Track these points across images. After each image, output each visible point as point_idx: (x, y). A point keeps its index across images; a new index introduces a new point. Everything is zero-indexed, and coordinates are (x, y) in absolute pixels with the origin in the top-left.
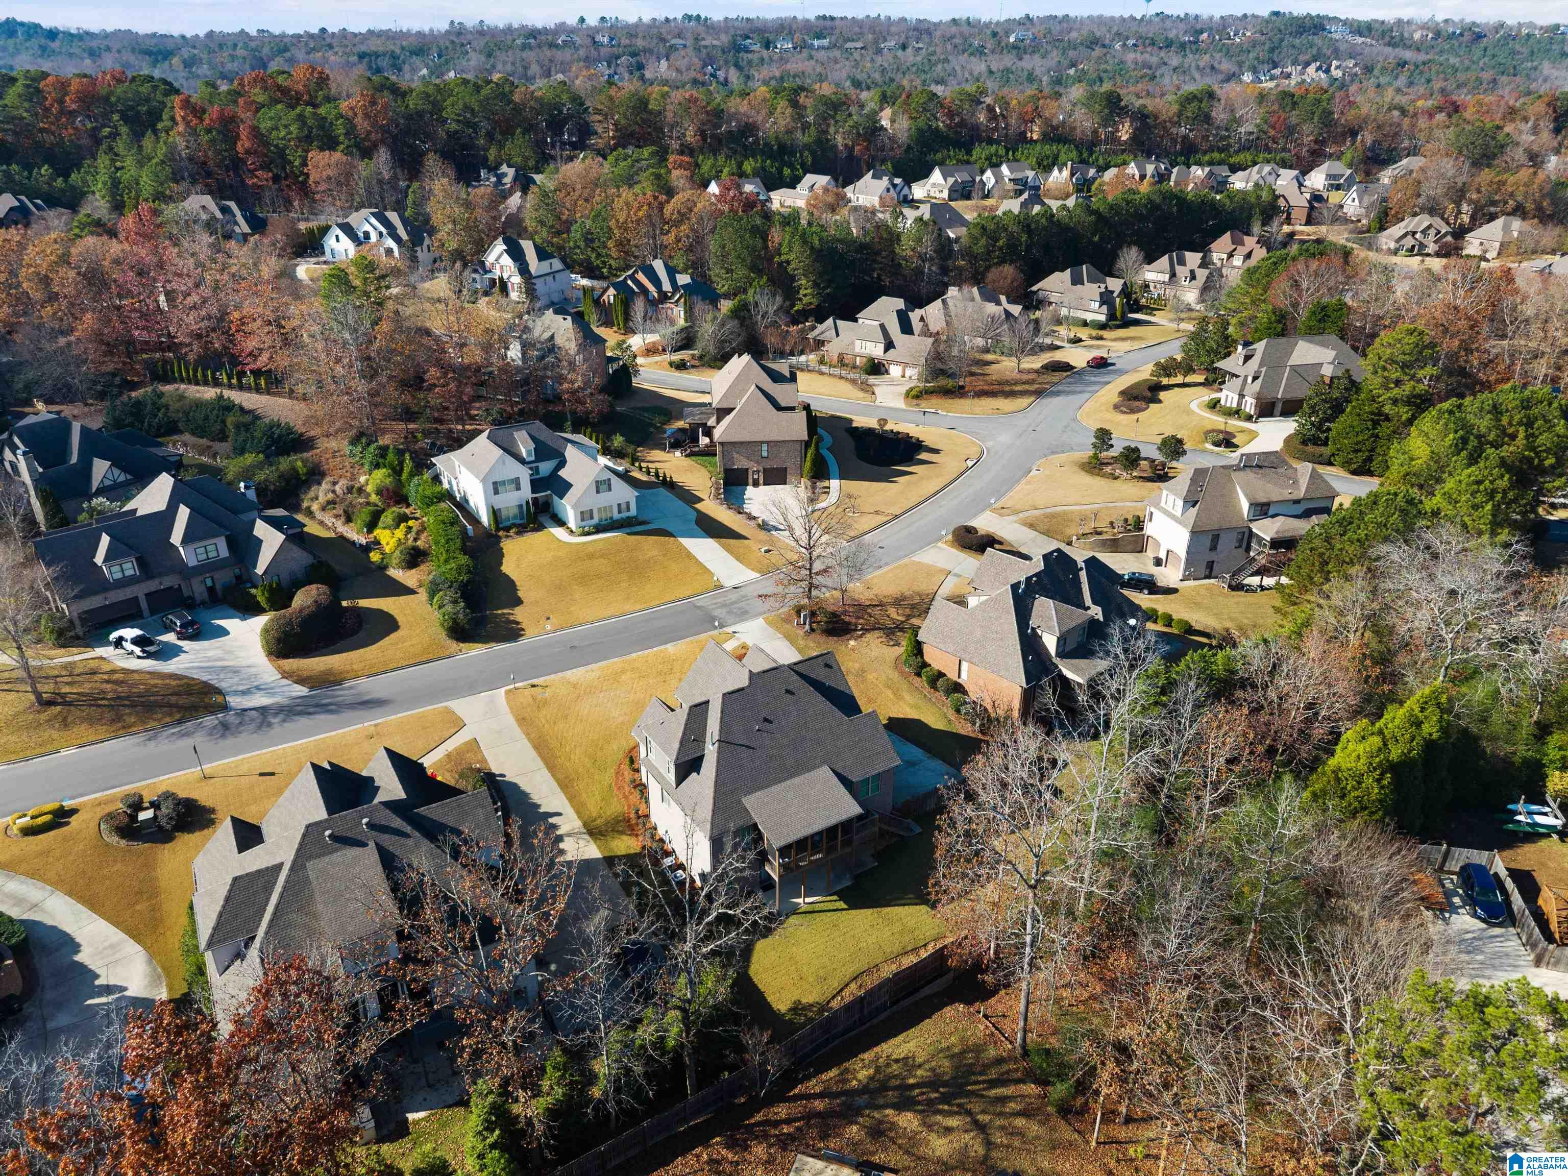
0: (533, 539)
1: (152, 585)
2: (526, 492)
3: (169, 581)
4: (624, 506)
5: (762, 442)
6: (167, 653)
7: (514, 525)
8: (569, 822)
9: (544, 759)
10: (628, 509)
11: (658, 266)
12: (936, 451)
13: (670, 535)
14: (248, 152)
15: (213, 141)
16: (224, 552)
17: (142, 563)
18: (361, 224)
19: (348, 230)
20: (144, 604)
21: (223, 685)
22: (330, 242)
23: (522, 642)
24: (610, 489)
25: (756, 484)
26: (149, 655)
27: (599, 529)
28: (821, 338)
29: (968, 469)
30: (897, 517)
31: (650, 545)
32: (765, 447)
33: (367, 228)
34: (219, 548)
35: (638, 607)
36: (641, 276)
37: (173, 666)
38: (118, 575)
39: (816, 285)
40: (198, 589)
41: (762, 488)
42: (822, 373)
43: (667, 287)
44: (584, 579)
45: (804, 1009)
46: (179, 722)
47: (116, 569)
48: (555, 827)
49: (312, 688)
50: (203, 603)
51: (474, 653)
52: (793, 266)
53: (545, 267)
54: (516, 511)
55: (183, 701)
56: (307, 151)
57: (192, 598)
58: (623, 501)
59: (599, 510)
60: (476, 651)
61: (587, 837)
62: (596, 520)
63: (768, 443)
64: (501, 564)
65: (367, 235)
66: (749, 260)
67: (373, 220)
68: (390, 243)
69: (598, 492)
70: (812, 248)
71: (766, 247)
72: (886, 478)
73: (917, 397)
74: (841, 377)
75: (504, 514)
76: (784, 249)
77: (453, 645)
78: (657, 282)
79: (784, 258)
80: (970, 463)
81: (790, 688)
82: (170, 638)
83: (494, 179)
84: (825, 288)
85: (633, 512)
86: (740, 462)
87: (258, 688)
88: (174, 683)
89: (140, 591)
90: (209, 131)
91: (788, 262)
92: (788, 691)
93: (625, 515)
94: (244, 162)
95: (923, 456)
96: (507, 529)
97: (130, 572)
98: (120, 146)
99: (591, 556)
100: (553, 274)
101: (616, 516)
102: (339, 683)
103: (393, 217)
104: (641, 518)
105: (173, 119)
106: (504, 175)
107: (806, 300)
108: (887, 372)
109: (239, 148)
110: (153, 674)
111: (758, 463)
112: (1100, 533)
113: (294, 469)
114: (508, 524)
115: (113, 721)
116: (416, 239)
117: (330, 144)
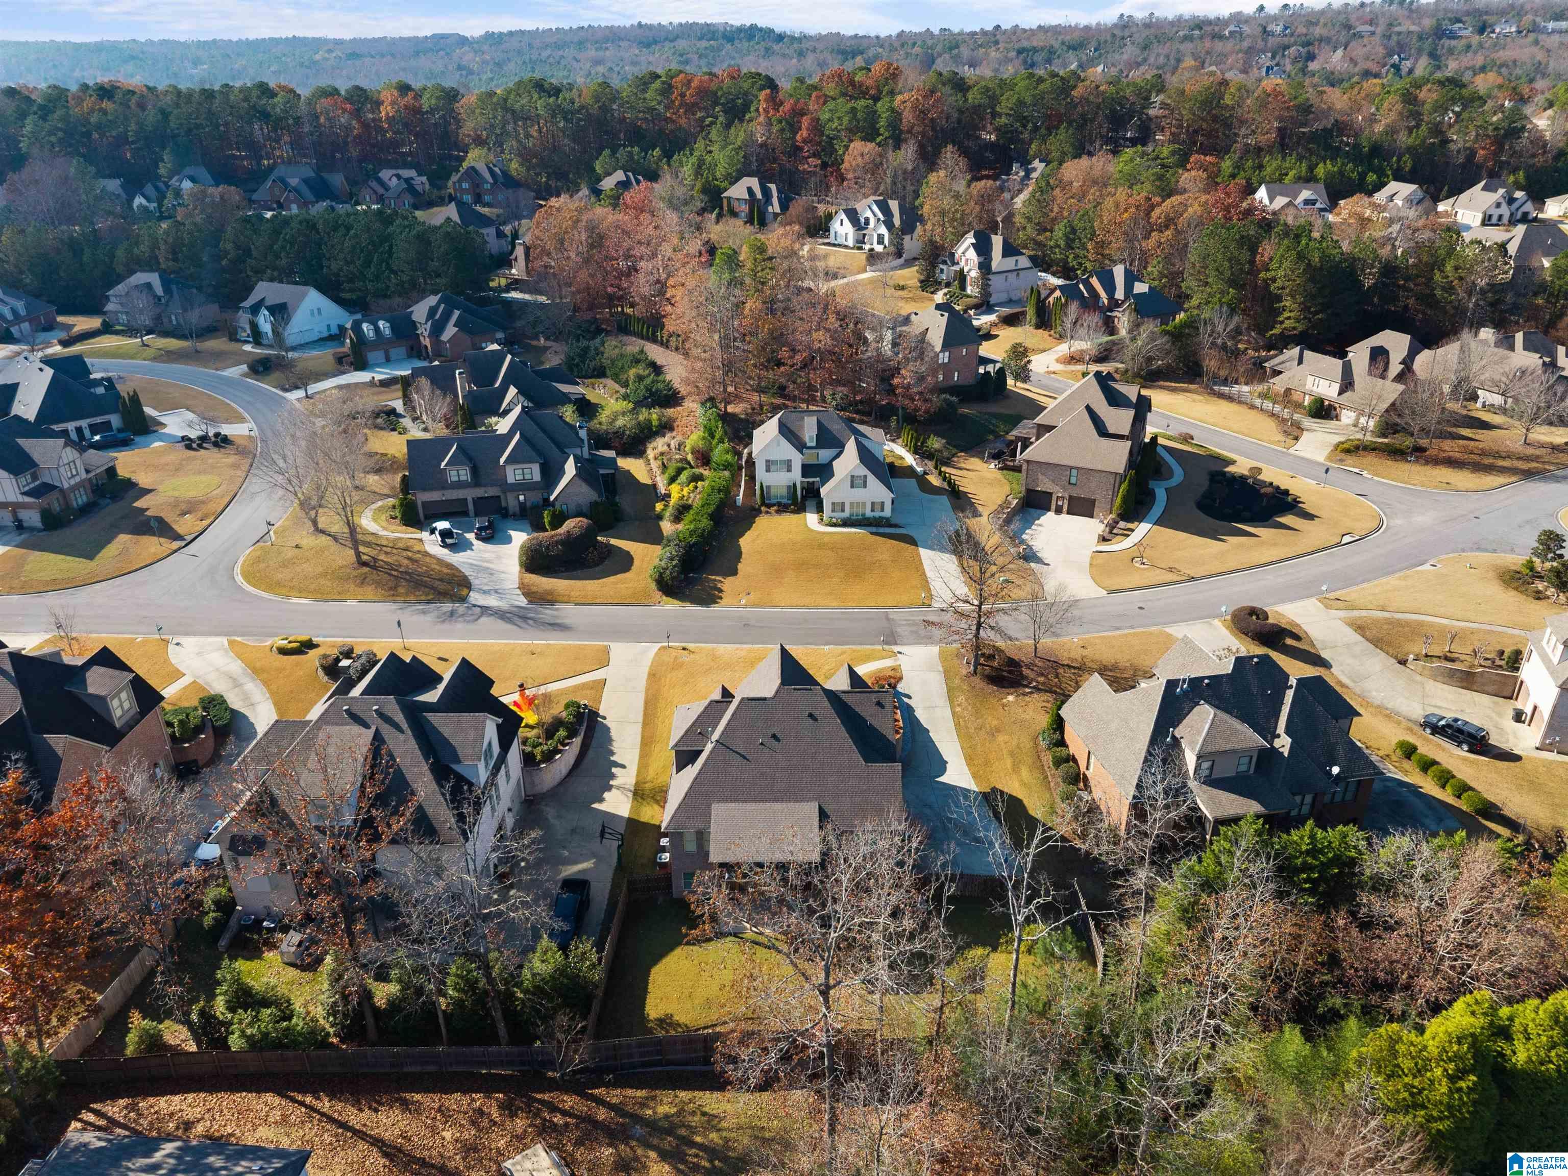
0: (789, 520)
1: (480, 492)
2: (796, 475)
3: (492, 492)
4: (878, 507)
5: (1071, 468)
6: (458, 546)
7: (779, 504)
8: (625, 778)
9: (646, 715)
10: (882, 510)
11: (1119, 272)
12: (1309, 517)
13: (912, 541)
14: (805, 141)
15: (782, 130)
16: (537, 477)
17: (475, 471)
18: (864, 211)
19: (853, 215)
20: (471, 507)
21: (475, 582)
22: (835, 226)
23: (715, 609)
24: (865, 486)
25: (1059, 511)
26: (445, 545)
27: (846, 523)
28: (1278, 368)
29: (1338, 545)
30: (1193, 579)
31: (885, 548)
32: (1074, 472)
33: (868, 214)
34: (534, 473)
35: (835, 604)
36: (1095, 281)
37: (458, 559)
38: (455, 479)
39: (1305, 308)
40: (512, 502)
41: (1064, 517)
42: (1253, 407)
43: (1120, 294)
44: (801, 566)
45: (670, 1024)
46: (429, 602)
47: (454, 473)
48: (613, 776)
49: (530, 602)
50: (514, 515)
51: (668, 607)
52: (1279, 283)
53: (1010, 263)
54: (784, 492)
55: (442, 587)
56: (851, 141)
57: (506, 509)
58: (877, 500)
59: (852, 504)
60: (671, 606)
61: (630, 795)
62: (846, 514)
63: (1077, 468)
64: (742, 535)
65: (867, 220)
66: (1228, 274)
67: (875, 208)
68: (883, 230)
69: (852, 486)
70: (1309, 265)
71: (1252, 262)
72: (1213, 535)
73: (1348, 451)
74: (1273, 415)
75: (773, 491)
76: (1274, 265)
77: (658, 595)
78: (1110, 287)
79: (1269, 275)
80: (1347, 539)
81: (816, 713)
82: (471, 536)
83: (1022, 174)
84: (1316, 313)
85: (887, 512)
86: (1044, 484)
87: (496, 591)
88: (445, 570)
89: (470, 494)
90: (780, 122)
91: (1274, 280)
92: (811, 715)
93: (877, 514)
94: (800, 149)
95: (1287, 519)
96: (769, 506)
97: (463, 478)
98: (714, 134)
99: (821, 546)
100: (1017, 271)
101: (869, 513)
102: (552, 602)
103: (894, 205)
104: (893, 521)
105: (757, 110)
106: (1034, 169)
107: (1288, 323)
108: (1337, 418)
109: (798, 137)
110: (440, 561)
111: (1064, 488)
112: (1453, 660)
113: (650, 421)
114: (774, 501)
115: (391, 589)
116: (908, 227)
117: (870, 134)
